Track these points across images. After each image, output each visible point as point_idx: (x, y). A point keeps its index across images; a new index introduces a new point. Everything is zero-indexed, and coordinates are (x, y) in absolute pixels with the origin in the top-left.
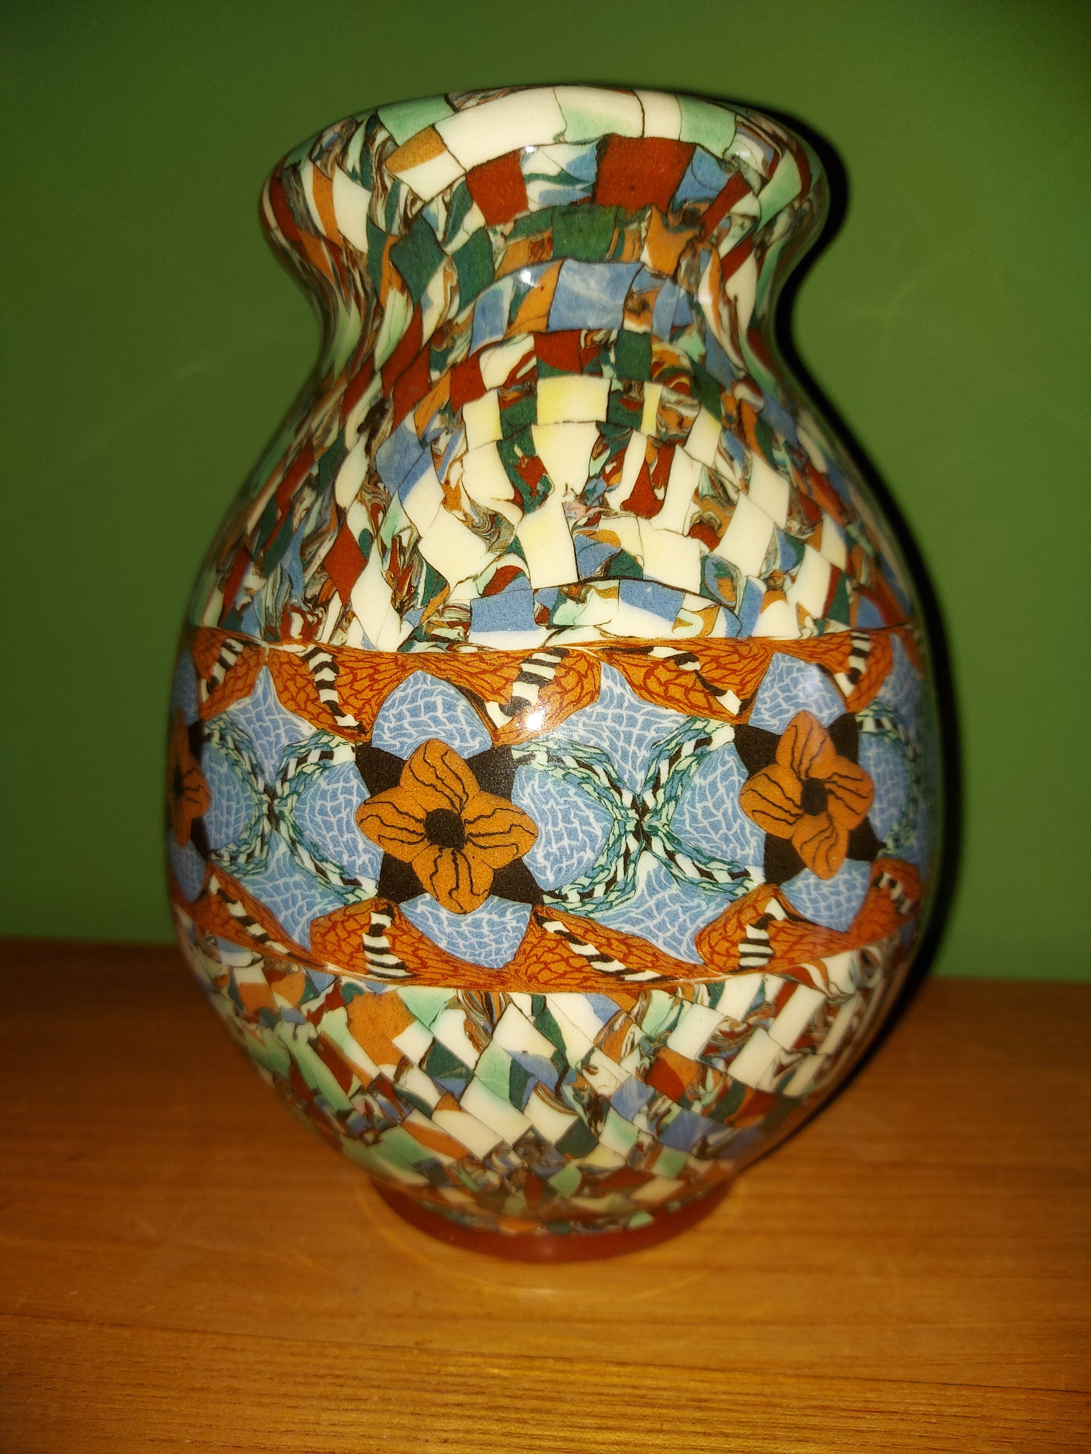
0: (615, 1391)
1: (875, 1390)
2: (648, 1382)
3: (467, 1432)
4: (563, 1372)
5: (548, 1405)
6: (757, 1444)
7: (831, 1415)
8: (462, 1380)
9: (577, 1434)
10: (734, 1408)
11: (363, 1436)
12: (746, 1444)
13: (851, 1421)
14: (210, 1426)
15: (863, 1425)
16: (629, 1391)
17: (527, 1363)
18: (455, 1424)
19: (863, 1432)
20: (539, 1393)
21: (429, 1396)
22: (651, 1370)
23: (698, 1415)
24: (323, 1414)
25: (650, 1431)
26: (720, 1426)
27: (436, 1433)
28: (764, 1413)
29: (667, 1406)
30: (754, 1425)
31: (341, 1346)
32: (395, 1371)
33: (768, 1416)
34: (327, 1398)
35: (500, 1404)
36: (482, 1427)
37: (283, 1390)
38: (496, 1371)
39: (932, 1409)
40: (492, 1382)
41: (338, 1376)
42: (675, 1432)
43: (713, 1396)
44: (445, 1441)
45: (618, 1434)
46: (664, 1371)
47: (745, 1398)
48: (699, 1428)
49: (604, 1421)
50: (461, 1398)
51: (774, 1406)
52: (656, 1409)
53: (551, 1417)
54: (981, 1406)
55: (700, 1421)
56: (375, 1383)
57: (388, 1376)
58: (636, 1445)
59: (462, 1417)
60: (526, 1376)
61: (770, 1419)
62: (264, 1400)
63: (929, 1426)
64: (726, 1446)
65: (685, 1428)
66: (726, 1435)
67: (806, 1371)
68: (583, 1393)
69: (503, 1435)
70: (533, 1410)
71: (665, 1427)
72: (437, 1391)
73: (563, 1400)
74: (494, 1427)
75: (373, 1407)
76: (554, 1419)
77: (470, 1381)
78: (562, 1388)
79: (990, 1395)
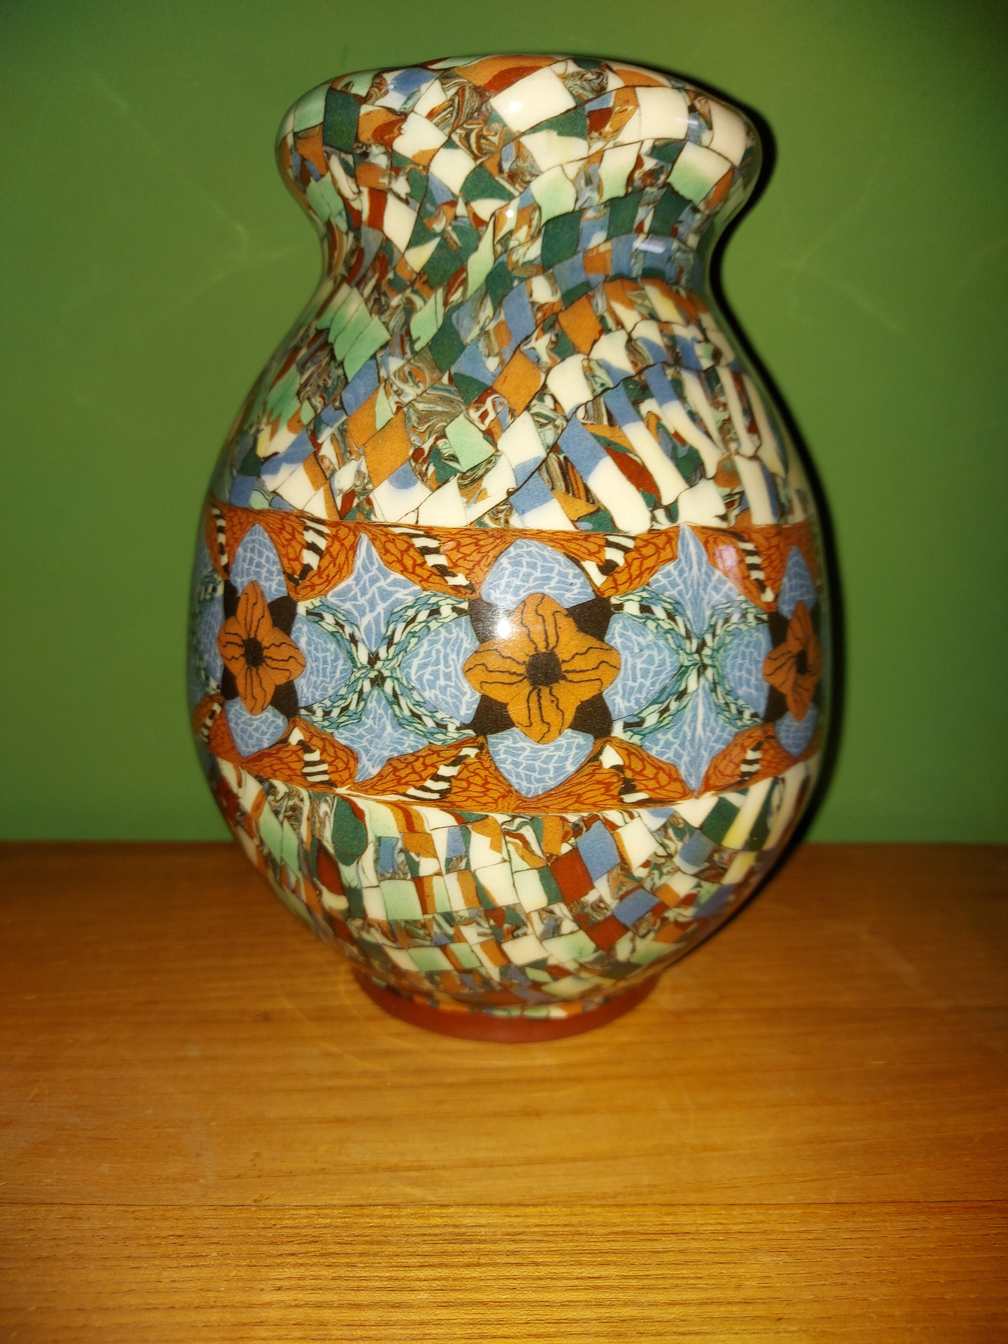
0: (437, 1231)
1: (671, 1214)
2: (467, 1221)
3: (300, 1279)
4: (390, 1217)
5: (376, 1248)
6: (564, 1270)
7: (631, 1239)
8: (296, 1231)
9: (401, 1274)
10: (545, 1239)
11: (201, 1289)
12: (554, 1271)
13: (648, 1243)
14: (55, 1292)
15: (659, 1246)
16: (450, 1230)
17: (357, 1211)
18: (288, 1272)
19: (659, 1252)
20: (368, 1238)
21: (265, 1248)
22: (471, 1209)
23: (512, 1247)
24: (164, 1272)
25: (468, 1265)
26: (532, 1256)
27: (271, 1282)
28: (571, 1241)
29: (485, 1242)
30: (561, 1253)
31: (182, 1207)
32: (234, 1227)
33: (575, 1244)
34: (168, 1257)
35: (331, 1251)
36: (313, 1273)
37: (126, 1253)
38: (328, 1221)
39: (720, 1228)
40: (324, 1231)
41: (180, 1236)
42: (491, 1265)
43: (526, 1230)
44: (279, 1289)
45: (439, 1270)
46: (483, 1210)
47: (555, 1229)
48: (512, 1260)
49: (427, 1259)
50: (295, 1248)
51: (581, 1234)
52: (474, 1245)
53: (378, 1259)
54: (763, 1222)
55: (514, 1253)
56: (214, 1240)
57: (226, 1233)
58: (455, 1280)
59: (294, 1265)
60: (356, 1223)
61: (577, 1246)
62: (108, 1263)
63: (716, 1243)
64: (537, 1274)
65: (499, 1260)
66: (537, 1264)
67: (610, 1201)
68: (408, 1235)
69: (334, 1279)
70: (361, 1254)
71: (482, 1261)
72: (272, 1243)
73: (389, 1243)
74: (325, 1272)
75: (212, 1263)
76: (381, 1261)
77: (304, 1232)
78: (389, 1232)
79: (770, 1212)
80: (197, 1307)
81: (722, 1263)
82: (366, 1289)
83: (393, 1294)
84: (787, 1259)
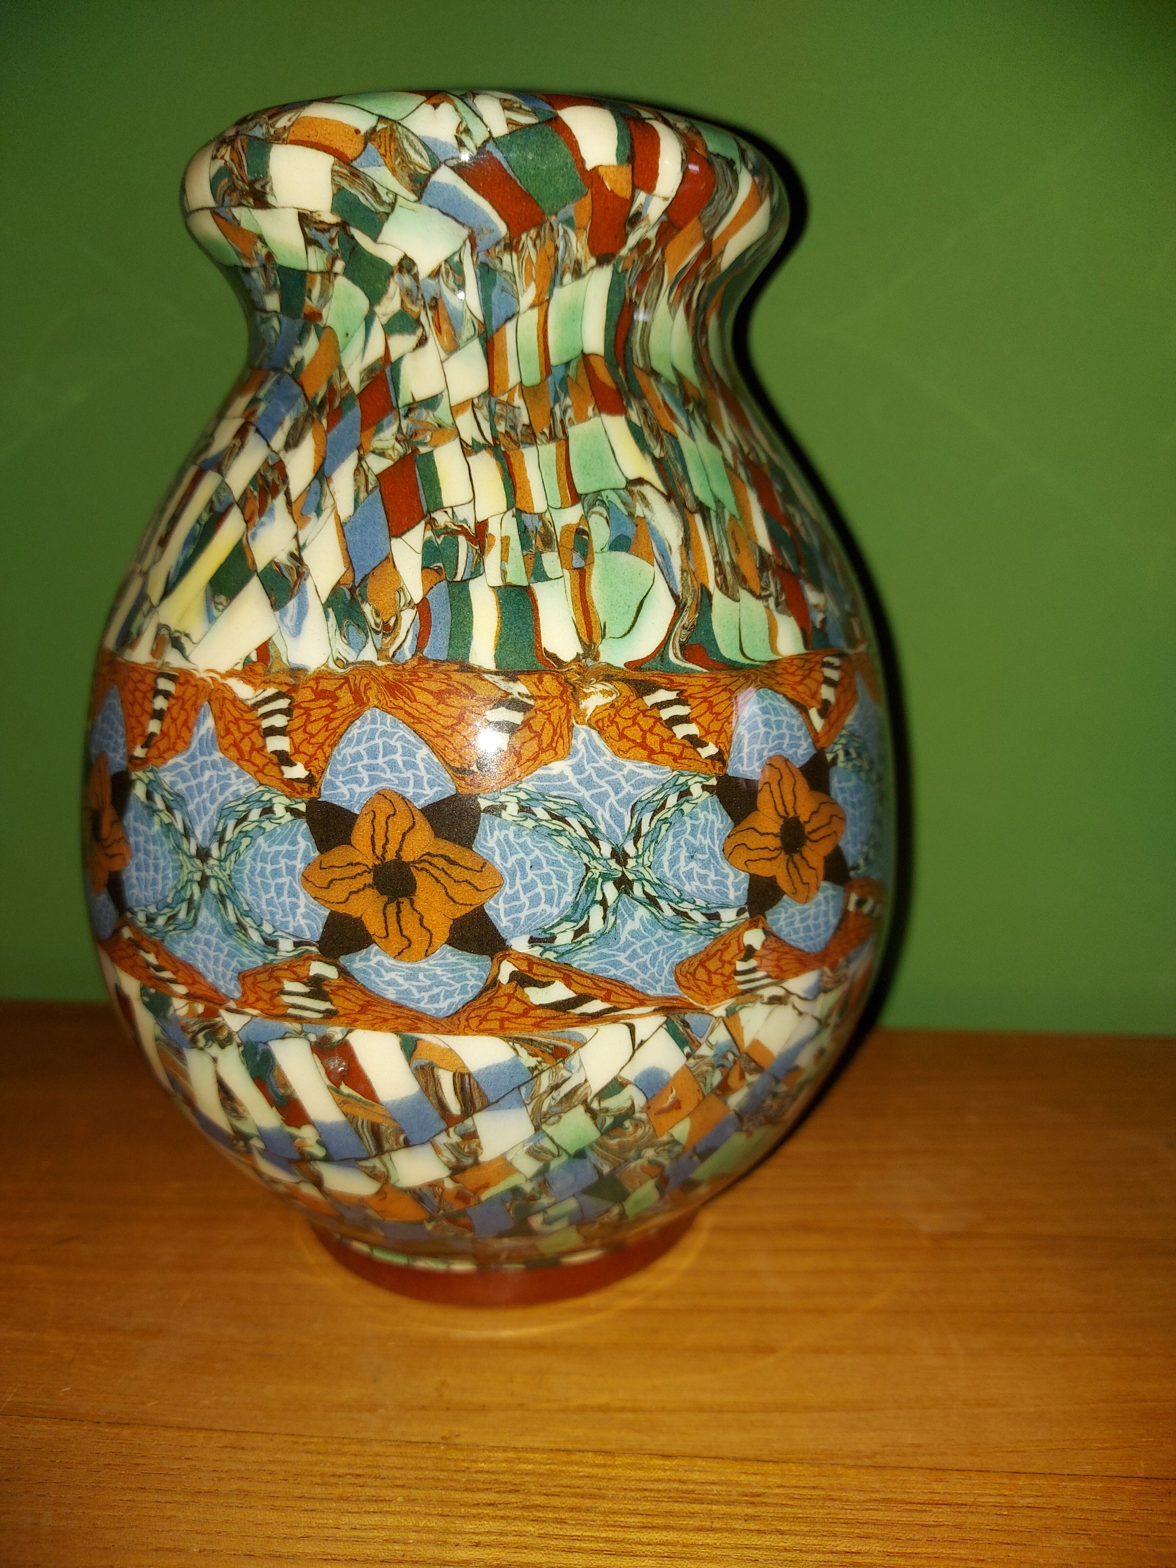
0: (661, 1486)
1: (941, 1481)
2: (696, 1476)
3: (501, 1534)
4: (604, 1466)
5: (588, 1503)
6: (816, 1542)
7: (895, 1509)
8: (493, 1477)
9: (620, 1535)
10: (790, 1502)
11: (386, 1540)
12: (803, 1542)
13: (916, 1514)
14: (220, 1532)
15: (929, 1519)
16: (676, 1485)
17: (564, 1457)
18: (488, 1526)
19: (930, 1526)
20: (578, 1490)
21: (458, 1496)
22: (699, 1462)
23: (750, 1510)
24: (343, 1518)
25: (699, 1530)
26: (775, 1523)
27: (467, 1536)
28: (822, 1507)
29: (717, 1502)
30: (810, 1521)
31: (361, 1442)
32: (421, 1469)
34: (347, 1499)
35: (536, 1502)
36: (516, 1528)
37: (298, 1492)
38: (530, 1467)
39: (1002, 1500)
40: (526, 1479)
41: (359, 1476)
42: (727, 1530)
43: (766, 1490)
44: (477, 1545)
45: (665, 1533)
46: (713, 1464)
47: (802, 1492)
48: (752, 1526)
49: (650, 1519)
50: (492, 1497)
51: (833, 1499)
52: (705, 1506)
53: (592, 1516)
55: (754, 1518)
56: (399, 1482)
57: (413, 1474)
58: (684, 1546)
59: (495, 1518)
60: (563, 1471)
61: (828, 1514)
62: (277, 1503)
63: (1000, 1518)
64: (782, 1544)
65: (739, 1525)
66: (782, 1533)
67: (867, 1462)
68: (625, 1489)
69: (540, 1536)
70: (571, 1509)
71: (715, 1525)
72: (467, 1490)
73: (603, 1497)
74: (530, 1528)
75: (398, 1509)
76: (595, 1518)
77: (502, 1478)
78: (603, 1484)
79: (1064, 1484)
80: (383, 1561)
81: (1008, 1544)
82: (580, 1550)
83: (612, 1558)
84: (1089, 1544)
